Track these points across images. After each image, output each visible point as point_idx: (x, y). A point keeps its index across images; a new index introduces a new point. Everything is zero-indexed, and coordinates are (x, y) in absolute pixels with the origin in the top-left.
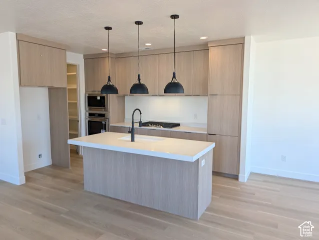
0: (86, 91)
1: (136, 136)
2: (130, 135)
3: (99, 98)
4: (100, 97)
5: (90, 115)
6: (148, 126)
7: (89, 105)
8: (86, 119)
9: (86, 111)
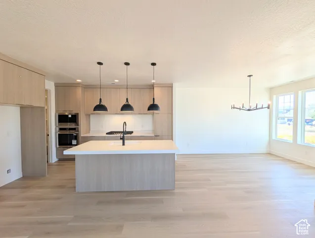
0: (56, 111)
1: (126, 141)
2: (122, 141)
3: (70, 116)
4: (72, 115)
5: (61, 129)
6: (113, 134)
7: (59, 122)
8: (56, 133)
9: (56, 126)
